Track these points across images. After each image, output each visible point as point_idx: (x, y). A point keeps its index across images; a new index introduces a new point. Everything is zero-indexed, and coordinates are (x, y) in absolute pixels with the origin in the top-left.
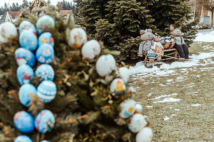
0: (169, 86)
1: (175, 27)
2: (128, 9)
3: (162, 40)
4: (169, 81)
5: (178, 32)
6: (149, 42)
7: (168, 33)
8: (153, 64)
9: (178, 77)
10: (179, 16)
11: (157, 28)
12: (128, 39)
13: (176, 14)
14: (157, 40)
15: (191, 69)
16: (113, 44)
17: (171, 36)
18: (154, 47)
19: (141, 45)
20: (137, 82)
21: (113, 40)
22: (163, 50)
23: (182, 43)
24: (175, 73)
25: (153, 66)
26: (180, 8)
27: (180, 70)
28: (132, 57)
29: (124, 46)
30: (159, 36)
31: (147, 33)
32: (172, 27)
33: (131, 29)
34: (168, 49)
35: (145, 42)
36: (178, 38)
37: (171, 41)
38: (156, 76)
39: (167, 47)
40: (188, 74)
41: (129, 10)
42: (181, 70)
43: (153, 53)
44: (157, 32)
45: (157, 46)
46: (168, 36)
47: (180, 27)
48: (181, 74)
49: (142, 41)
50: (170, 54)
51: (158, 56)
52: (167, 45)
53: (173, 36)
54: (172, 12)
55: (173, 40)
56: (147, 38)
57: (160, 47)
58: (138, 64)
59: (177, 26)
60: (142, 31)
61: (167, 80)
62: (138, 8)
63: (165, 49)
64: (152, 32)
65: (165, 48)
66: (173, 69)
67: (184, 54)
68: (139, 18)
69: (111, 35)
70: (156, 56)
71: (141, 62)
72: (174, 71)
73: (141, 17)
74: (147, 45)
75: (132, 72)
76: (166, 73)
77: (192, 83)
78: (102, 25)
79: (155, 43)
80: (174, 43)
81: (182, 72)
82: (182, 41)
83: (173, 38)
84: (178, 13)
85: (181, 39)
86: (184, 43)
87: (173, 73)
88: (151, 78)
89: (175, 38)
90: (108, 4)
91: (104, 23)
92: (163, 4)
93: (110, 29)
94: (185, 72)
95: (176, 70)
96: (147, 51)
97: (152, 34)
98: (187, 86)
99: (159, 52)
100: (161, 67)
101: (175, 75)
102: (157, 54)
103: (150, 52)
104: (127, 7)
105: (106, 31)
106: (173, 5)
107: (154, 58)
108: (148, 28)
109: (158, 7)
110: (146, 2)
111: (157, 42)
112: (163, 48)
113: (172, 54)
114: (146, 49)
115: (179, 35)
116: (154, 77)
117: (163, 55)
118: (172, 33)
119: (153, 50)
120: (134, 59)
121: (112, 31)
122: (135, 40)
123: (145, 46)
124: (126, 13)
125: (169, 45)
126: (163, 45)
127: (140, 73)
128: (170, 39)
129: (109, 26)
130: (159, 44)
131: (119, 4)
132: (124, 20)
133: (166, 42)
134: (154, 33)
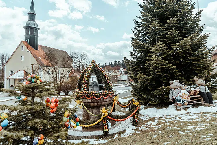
0: (187, 135)
1: (199, 78)
2: (158, 66)
3: (188, 88)
4: (190, 127)
5: (201, 82)
6: (177, 90)
7: (193, 83)
8: (181, 108)
9: (199, 124)
10: (201, 70)
11: (184, 79)
12: (161, 88)
13: (198, 69)
14: (184, 89)
15: (214, 114)
16: (151, 91)
17: (196, 85)
18: (181, 94)
19: (171, 92)
20: (162, 126)
21: (150, 88)
22: (189, 97)
23: (206, 91)
24: (199, 119)
25: (182, 109)
26: (201, 64)
27: (204, 114)
28: (165, 101)
29: (158, 93)
30: (186, 85)
31: (175, 83)
32: (196, 78)
33: (163, 80)
34: (194, 95)
35: (174, 90)
36: (203, 87)
37: (196, 89)
38: (181, 120)
39: (193, 94)
40: (210, 120)
41: (160, 67)
42: (205, 116)
43: (180, 98)
44: (184, 82)
45: (183, 94)
46: (194, 85)
47: (203, 78)
48: (204, 120)
49: (172, 89)
50: (197, 99)
51: (185, 101)
52: (192, 93)
53: (197, 85)
54: (195, 67)
55: (197, 88)
56: (175, 87)
57: (186, 94)
58: (170, 106)
59: (200, 77)
60: (171, 82)
61: (189, 127)
62: (166, 65)
63: (191, 96)
64: (179, 83)
65: (191, 94)
66: (198, 113)
67: (209, 100)
68: (168, 72)
69: (148, 85)
70: (183, 102)
71: (173, 105)
72: (198, 116)
73: (169, 72)
74: (175, 92)
75: (163, 113)
76: (190, 117)
77: (211, 135)
78: (141, 77)
79: (182, 91)
80: (199, 91)
81: (205, 117)
82: (205, 89)
83: (198, 87)
84: (200, 67)
85: (205, 87)
86: (208, 90)
87: (197, 118)
88: (176, 122)
89: (199, 86)
90: (146, 63)
91: (143, 76)
92: (187, 62)
93: (148, 80)
94: (208, 119)
95: (201, 115)
96: (175, 97)
97: (179, 84)
98: (204, 138)
99: (185, 98)
100: (189, 110)
101: (198, 121)
102: (184, 100)
103: (178, 98)
104: (158, 65)
105: (145, 82)
106: (195, 62)
107: (182, 103)
108: (176, 79)
109: (184, 64)
110: (173, 61)
111: (184, 90)
112: (189, 95)
113: (198, 99)
114: (175, 96)
115: (203, 84)
116: (179, 121)
117: (189, 100)
118: (196, 83)
119: (180, 96)
120: (167, 102)
121: (149, 82)
122: (166, 89)
123: (174, 93)
124: (157, 69)
125: (194, 93)
126: (189, 92)
127: (169, 115)
128: (195, 87)
129: (146, 78)
130: (186, 92)
131: (152, 63)
132: (157, 74)
133: (191, 90)
134: (181, 83)
